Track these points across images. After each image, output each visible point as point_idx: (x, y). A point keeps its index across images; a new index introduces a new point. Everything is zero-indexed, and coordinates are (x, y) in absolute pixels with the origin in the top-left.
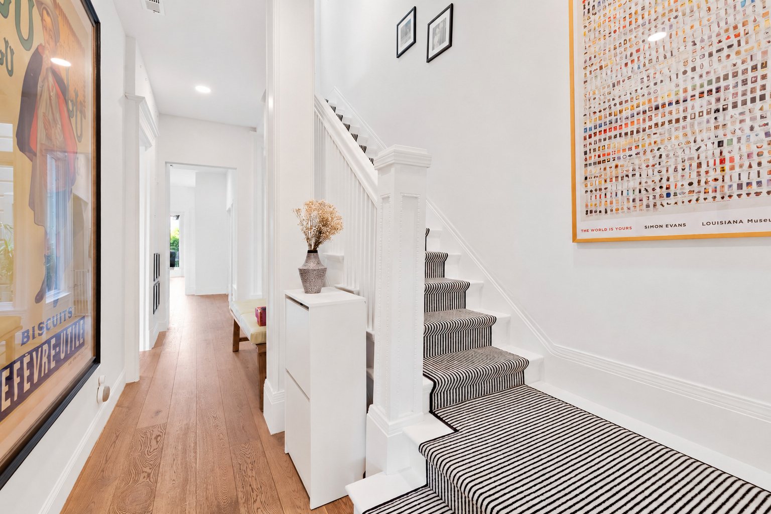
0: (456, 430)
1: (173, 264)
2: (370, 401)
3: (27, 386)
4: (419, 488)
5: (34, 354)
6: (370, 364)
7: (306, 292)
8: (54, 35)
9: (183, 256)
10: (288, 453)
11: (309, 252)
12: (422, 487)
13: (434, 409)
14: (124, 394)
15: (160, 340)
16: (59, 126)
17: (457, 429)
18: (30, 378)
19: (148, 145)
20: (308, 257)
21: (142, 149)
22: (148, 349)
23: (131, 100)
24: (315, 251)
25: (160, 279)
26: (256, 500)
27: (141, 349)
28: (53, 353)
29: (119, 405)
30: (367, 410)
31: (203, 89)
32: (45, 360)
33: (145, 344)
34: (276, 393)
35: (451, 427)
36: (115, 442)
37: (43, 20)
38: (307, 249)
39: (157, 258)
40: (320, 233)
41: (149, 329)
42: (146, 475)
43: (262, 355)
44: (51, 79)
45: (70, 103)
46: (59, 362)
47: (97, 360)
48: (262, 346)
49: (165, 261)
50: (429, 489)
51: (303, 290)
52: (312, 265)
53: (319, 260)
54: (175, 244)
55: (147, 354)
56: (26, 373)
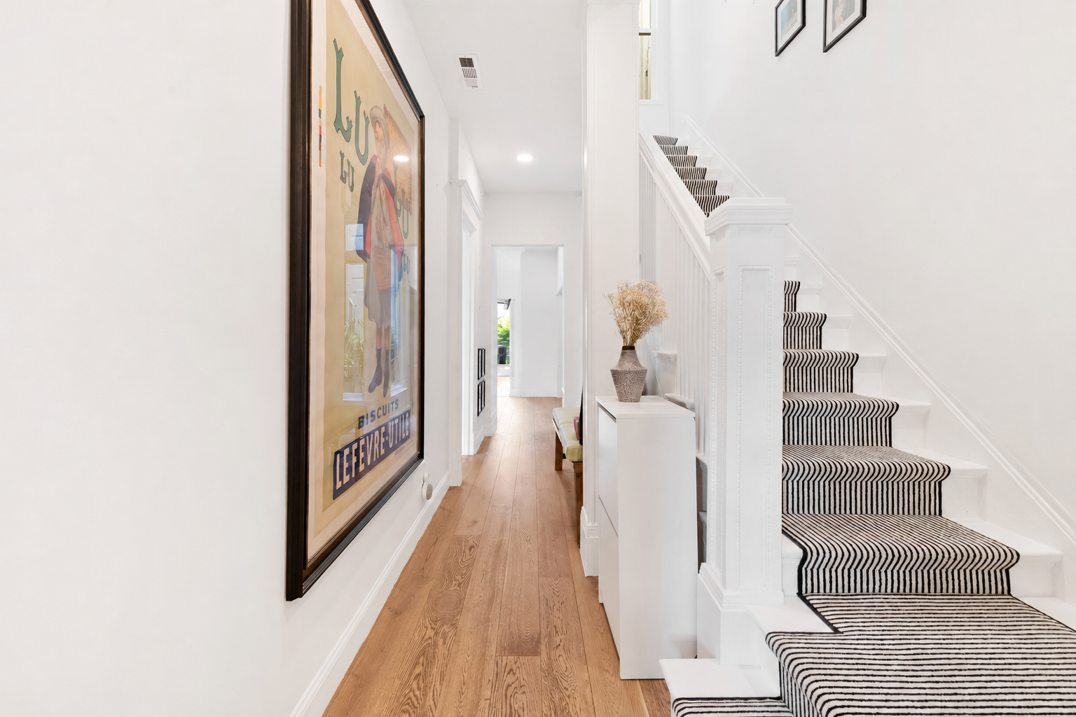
0: (836, 631)
1: (502, 360)
2: (702, 558)
3: (362, 467)
4: (766, 698)
5: (368, 437)
6: (701, 507)
7: (621, 401)
8: (385, 141)
9: (513, 351)
10: (602, 604)
11: (624, 348)
12: (770, 698)
13: (806, 592)
14: (446, 498)
15: (485, 445)
16: (389, 228)
17: (841, 630)
18: (364, 460)
19: (471, 229)
20: (623, 354)
21: (465, 234)
22: (472, 452)
23: (455, 185)
24: (632, 348)
25: (485, 378)
26: (559, 645)
27: (465, 452)
28: (383, 440)
29: (442, 507)
30: (699, 569)
31: (525, 158)
32: (376, 446)
33: (468, 447)
34: (590, 524)
35: (830, 625)
36: (435, 543)
37: (375, 132)
38: (622, 345)
39: (481, 354)
40: (638, 324)
41: (473, 432)
42: (457, 583)
43: (579, 476)
44: (382, 185)
45: (398, 204)
46: (389, 451)
47: (421, 456)
48: (578, 464)
49: (492, 355)
50: (783, 704)
51: (617, 397)
52: (628, 366)
53: (637, 359)
54: (505, 337)
55: (471, 459)
56: (362, 455)
